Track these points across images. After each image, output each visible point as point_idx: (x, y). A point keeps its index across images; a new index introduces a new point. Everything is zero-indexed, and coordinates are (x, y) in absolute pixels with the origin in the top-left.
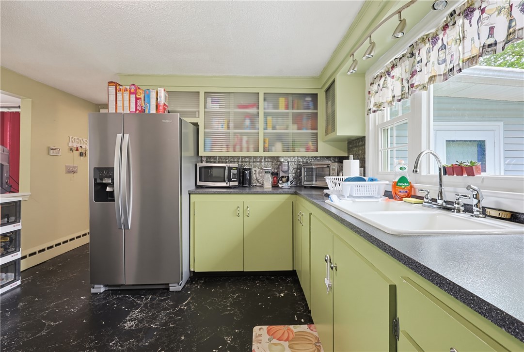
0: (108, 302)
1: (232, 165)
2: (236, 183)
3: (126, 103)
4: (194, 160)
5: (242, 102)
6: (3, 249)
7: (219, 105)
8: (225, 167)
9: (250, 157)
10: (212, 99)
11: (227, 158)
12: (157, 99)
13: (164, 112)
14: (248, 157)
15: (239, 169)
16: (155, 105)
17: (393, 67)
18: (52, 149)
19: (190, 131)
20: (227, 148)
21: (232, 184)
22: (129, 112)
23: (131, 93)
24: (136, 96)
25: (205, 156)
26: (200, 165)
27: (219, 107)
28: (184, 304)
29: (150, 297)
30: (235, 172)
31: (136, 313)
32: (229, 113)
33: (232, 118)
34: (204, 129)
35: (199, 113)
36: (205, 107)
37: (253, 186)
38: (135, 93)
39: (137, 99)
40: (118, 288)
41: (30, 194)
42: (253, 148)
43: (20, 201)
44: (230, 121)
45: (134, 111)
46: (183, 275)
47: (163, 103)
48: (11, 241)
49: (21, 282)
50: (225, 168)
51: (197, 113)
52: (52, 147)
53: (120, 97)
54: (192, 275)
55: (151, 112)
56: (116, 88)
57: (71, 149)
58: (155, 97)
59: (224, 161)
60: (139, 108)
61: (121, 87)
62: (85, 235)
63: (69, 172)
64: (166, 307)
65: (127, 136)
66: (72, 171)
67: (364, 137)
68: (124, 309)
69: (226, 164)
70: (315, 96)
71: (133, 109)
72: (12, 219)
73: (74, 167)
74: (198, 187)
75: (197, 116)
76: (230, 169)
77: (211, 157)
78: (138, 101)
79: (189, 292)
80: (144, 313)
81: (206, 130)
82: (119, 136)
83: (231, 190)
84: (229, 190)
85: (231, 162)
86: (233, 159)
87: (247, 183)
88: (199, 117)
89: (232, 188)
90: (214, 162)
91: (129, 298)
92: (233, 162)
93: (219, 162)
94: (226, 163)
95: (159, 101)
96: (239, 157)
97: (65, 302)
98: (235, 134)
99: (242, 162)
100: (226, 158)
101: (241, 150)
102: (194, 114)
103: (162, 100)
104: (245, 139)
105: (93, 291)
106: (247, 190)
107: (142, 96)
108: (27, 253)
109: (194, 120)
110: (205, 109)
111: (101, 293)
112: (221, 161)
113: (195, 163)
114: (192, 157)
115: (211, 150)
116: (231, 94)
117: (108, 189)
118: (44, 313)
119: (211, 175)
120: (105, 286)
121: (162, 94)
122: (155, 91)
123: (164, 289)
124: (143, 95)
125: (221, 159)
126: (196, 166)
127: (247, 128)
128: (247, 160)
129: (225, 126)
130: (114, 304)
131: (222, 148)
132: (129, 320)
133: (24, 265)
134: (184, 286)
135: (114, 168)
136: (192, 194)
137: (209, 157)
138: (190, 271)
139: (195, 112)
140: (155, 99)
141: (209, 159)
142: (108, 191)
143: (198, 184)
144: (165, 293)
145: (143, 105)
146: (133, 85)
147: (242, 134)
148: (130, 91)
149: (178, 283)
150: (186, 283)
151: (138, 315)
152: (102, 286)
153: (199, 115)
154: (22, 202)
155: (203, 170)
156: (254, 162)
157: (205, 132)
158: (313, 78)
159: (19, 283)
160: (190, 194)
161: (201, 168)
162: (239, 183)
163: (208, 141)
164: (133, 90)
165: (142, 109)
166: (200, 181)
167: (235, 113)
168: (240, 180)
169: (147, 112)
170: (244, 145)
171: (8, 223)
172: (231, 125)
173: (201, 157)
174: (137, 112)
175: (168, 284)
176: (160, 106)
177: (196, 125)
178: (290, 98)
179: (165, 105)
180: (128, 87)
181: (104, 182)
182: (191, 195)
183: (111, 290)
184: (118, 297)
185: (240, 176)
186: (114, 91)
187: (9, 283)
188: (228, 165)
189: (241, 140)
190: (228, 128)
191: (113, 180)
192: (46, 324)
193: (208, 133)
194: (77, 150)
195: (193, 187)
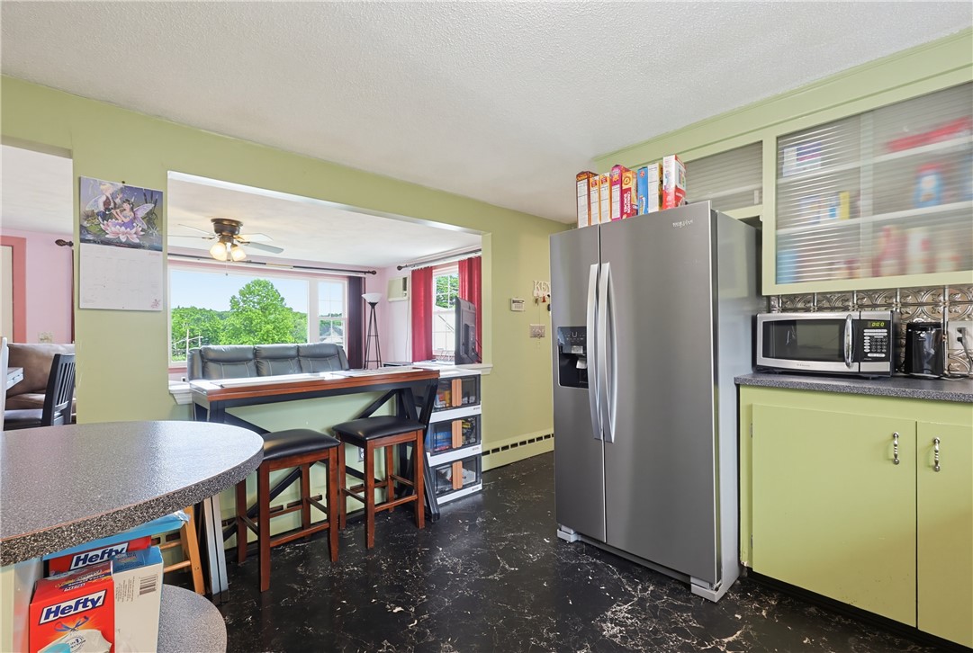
0: (580, 565)
1: (866, 315)
2: (885, 367)
3: (606, 205)
4: (748, 309)
5: (906, 130)
6: (464, 437)
7: (823, 159)
8: (845, 321)
9: (937, 290)
10: (798, 150)
11: (848, 295)
12: (662, 181)
13: (677, 205)
14: (929, 289)
15: (895, 326)
16: (657, 196)
18: (514, 302)
19: (737, 242)
20: (850, 268)
21: (866, 367)
22: (609, 220)
23: (613, 184)
24: (621, 187)
25: (778, 297)
26: (763, 317)
27: (822, 165)
28: (726, 640)
29: (651, 588)
30: (882, 333)
31: (622, 610)
32: (857, 170)
33: (866, 183)
34: (777, 228)
35: (761, 192)
36: (779, 174)
37: (953, 377)
38: (620, 182)
39: (623, 192)
40: (597, 545)
41: (491, 365)
42: (955, 259)
43: (479, 375)
44: (859, 195)
45: (619, 216)
46: (723, 570)
47: (673, 186)
48: (472, 428)
49: (483, 486)
50: (842, 323)
51: (756, 193)
52: (515, 299)
53: (594, 196)
54: (746, 574)
55: (650, 211)
56: (589, 181)
57: (536, 301)
58: (658, 179)
59: (839, 304)
60: (627, 209)
61: (597, 178)
62: (547, 437)
63: (535, 336)
64: (682, 627)
65: (606, 267)
66: (538, 335)
68: (605, 591)
69: (846, 314)
71: (617, 214)
72: (472, 399)
73: (541, 328)
74: (759, 370)
75: (756, 201)
76: (860, 325)
77: (795, 296)
78: (625, 195)
79: (739, 617)
80: (637, 618)
81: (782, 232)
82: (594, 267)
83: (867, 385)
84: (856, 385)
85: (861, 307)
86: (869, 298)
87: (926, 366)
88: (761, 203)
89: (867, 379)
90: (807, 310)
91: (613, 572)
92: (868, 306)
93: (820, 309)
94: (845, 309)
95: (664, 184)
96: (891, 293)
97: (523, 537)
98: (877, 226)
99: (905, 305)
100: (845, 296)
101: (902, 270)
102: (746, 199)
103: (672, 182)
104: (916, 236)
105: (560, 534)
106: (927, 389)
107: (632, 185)
108: (490, 447)
109: (749, 212)
110: (777, 178)
111: (570, 543)
112: (827, 305)
113: (750, 314)
114: (743, 299)
115: (797, 280)
116: (862, 118)
117: (579, 365)
118: (501, 545)
119: (794, 342)
120: (577, 533)
121: (672, 167)
122: (657, 165)
123: (680, 582)
124: (635, 180)
125: (829, 300)
126: (754, 321)
127: (929, 200)
128: (926, 298)
129: (843, 210)
130: (588, 573)
131: (831, 270)
132: (612, 620)
133: (486, 464)
134: (726, 595)
135: (586, 327)
136: (745, 385)
137: (792, 298)
138: (740, 565)
139: (751, 193)
140: (658, 183)
141: (790, 301)
142: (578, 369)
143: (758, 363)
144: (681, 592)
145: (635, 202)
146: (617, 166)
147: (905, 224)
148: (611, 180)
149: (711, 585)
150: (731, 588)
151: (627, 618)
152: (572, 532)
153: (761, 197)
154: (482, 377)
155: (773, 329)
156: (953, 303)
157: (777, 238)
159: (479, 487)
160: (738, 386)
161: (766, 325)
162: (895, 366)
163: (787, 257)
164: (616, 177)
165: (632, 209)
166: (766, 355)
167: (876, 166)
168: (896, 357)
169: (641, 213)
170: (915, 252)
171: (468, 404)
172: (864, 203)
173: (769, 298)
174: (624, 217)
175: (689, 576)
176: (667, 194)
177: (755, 223)
179: (677, 189)
180: (607, 175)
181: (573, 352)
182: (741, 389)
183: (587, 544)
184: (595, 563)
185: (897, 346)
186: (586, 187)
187: (471, 485)
188: (855, 315)
189: (903, 242)
190: (854, 212)
191: (585, 349)
192: (500, 564)
193: (789, 236)
194: (544, 301)
195: (746, 370)
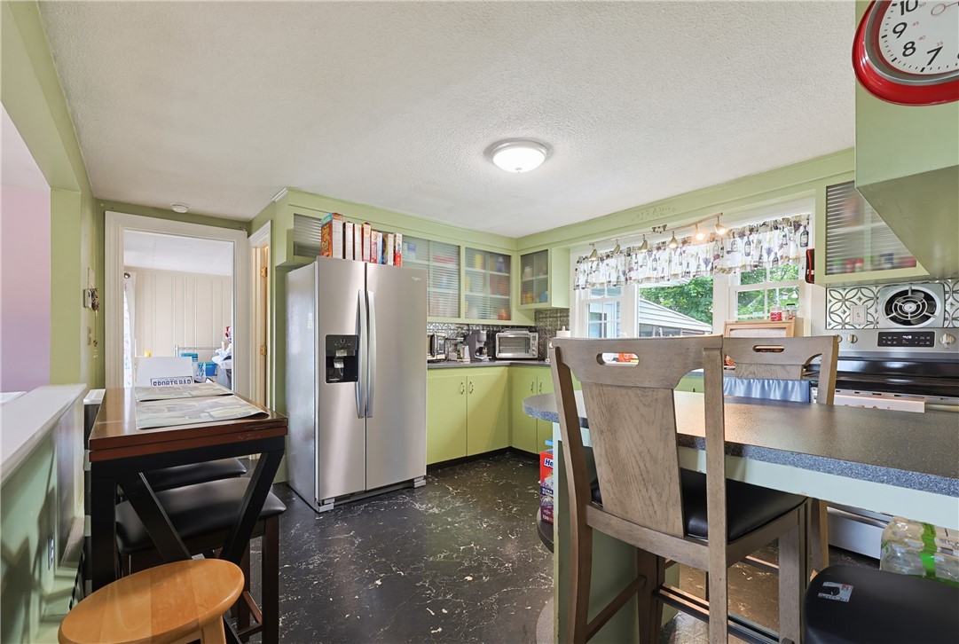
2: (443, 356)
5: (440, 255)
7: (416, 255)
10: (408, 246)
12: (395, 247)
16: (393, 255)
17: (608, 256)
27: (416, 258)
30: (442, 342)
45: (369, 259)
58: (393, 244)
60: (374, 256)
67: (568, 309)
70: (507, 258)
78: (374, 246)
104: (442, 299)
116: (431, 243)
122: (393, 236)
147: (440, 294)
158: (511, 238)
167: (434, 267)
170: (441, 308)
174: (372, 261)
176: (397, 257)
178: (488, 257)
